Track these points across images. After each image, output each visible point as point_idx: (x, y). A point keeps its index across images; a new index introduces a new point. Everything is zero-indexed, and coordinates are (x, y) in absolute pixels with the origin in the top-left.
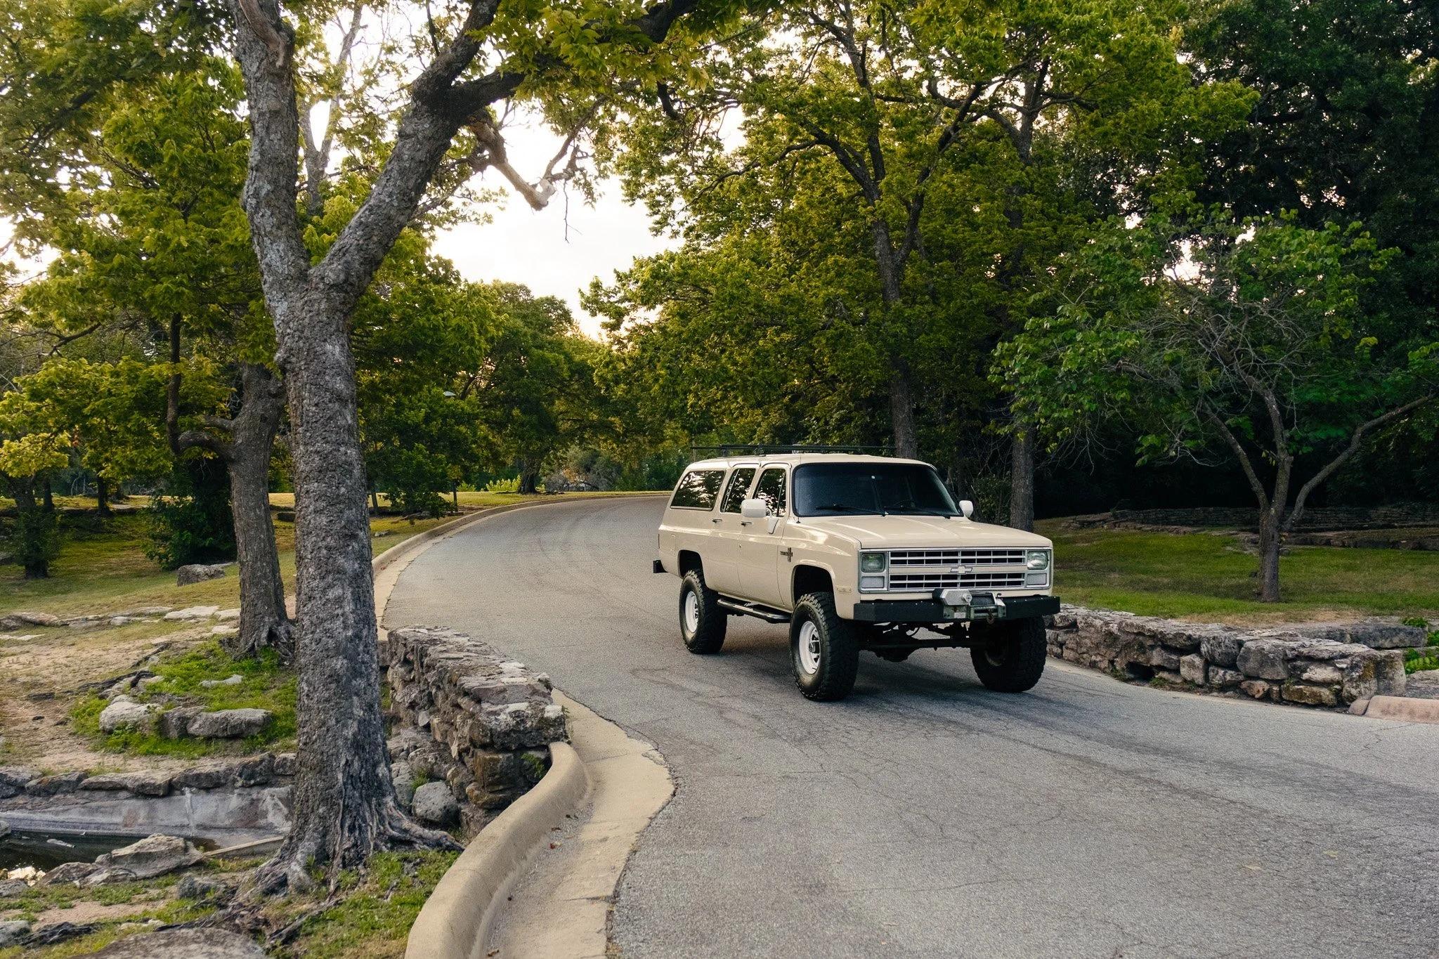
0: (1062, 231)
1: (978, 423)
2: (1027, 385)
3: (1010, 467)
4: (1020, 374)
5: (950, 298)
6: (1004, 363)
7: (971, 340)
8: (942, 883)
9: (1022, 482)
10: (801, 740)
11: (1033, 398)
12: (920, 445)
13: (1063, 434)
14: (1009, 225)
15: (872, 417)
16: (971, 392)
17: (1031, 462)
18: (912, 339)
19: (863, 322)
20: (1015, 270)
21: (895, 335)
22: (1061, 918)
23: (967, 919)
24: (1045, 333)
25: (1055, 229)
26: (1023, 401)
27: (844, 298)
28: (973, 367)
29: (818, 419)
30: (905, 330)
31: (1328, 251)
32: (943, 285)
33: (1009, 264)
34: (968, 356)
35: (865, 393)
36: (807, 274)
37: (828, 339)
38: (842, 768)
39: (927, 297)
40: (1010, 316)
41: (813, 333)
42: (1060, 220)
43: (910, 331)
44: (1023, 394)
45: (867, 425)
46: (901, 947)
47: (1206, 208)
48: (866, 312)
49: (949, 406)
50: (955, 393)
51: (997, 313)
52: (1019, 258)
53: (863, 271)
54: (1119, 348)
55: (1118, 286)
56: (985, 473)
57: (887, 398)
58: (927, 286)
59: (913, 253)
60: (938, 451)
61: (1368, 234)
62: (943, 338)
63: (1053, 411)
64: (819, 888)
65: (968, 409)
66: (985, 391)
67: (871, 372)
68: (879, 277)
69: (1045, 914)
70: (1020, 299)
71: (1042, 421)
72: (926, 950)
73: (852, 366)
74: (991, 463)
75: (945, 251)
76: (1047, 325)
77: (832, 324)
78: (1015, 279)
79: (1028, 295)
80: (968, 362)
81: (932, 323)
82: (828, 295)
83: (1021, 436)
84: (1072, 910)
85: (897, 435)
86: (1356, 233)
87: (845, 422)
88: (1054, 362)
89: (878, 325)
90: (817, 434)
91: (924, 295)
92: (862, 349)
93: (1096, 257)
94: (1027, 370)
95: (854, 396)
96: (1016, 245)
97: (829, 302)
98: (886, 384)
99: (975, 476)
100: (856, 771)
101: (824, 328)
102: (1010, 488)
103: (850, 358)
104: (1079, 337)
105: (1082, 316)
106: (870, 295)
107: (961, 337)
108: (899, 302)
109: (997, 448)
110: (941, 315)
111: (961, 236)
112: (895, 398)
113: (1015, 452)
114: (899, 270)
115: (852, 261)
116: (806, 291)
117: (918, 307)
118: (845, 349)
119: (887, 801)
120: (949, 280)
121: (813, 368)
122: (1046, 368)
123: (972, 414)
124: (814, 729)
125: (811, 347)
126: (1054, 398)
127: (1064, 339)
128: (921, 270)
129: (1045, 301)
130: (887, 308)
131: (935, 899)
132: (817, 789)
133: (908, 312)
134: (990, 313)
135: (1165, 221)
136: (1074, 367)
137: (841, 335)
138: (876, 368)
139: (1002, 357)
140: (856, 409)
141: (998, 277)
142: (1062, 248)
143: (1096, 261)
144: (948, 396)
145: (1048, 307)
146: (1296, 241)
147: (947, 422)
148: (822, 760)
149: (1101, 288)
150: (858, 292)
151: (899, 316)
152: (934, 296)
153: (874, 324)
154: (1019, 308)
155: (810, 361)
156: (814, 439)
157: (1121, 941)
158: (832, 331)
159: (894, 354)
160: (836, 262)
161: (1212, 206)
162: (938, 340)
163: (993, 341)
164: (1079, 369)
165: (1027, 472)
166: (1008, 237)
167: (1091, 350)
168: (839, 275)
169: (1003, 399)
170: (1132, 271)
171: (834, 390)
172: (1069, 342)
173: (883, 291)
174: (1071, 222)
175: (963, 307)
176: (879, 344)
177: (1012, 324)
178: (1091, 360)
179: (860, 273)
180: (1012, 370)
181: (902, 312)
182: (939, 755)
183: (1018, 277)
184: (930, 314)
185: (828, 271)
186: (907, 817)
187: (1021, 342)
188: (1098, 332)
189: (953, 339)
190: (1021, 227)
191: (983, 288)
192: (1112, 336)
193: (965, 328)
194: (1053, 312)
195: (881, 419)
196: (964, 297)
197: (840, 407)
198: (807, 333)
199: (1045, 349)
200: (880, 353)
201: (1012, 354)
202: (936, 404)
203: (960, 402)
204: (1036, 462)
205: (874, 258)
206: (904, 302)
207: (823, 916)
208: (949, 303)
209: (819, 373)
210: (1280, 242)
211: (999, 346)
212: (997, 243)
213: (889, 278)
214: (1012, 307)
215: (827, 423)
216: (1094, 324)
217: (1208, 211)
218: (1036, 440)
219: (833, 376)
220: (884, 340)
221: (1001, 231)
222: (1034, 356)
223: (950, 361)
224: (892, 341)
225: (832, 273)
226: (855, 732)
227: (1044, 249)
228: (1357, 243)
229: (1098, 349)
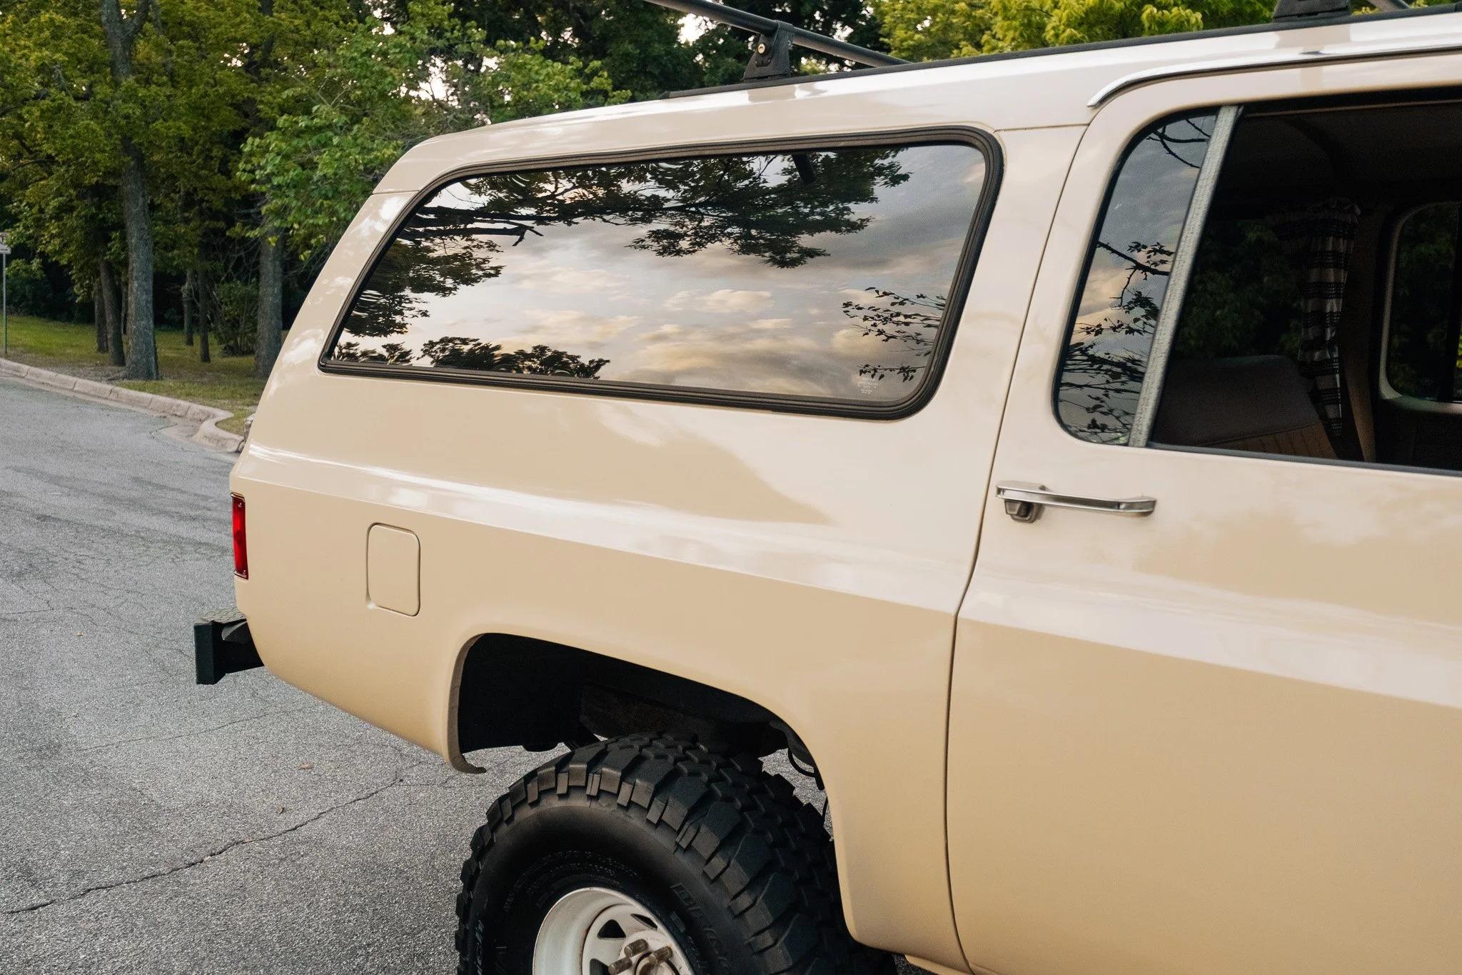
0: (317, 27)
1: (222, 224)
2: (279, 186)
3: (257, 274)
4: (273, 174)
5: (191, 83)
6: (254, 160)
7: (214, 133)
8: (202, 726)
9: (270, 290)
10: (20, 574)
11: (286, 200)
12: (156, 244)
13: (318, 242)
14: (260, 9)
15: (99, 208)
16: (214, 190)
17: (279, 270)
18: (148, 124)
19: (85, 98)
20: (265, 63)
21: (127, 117)
22: (336, 747)
23: (234, 763)
24: (299, 134)
25: (308, 24)
26: (276, 203)
27: (63, 66)
28: (216, 164)
29: (31, 206)
30: (138, 112)
31: (572, 85)
32: (182, 67)
33: (258, 56)
34: (210, 150)
35: (91, 179)
36: (13, 29)
37: (43, 111)
38: (74, 604)
39: (165, 78)
40: (259, 111)
41: (25, 101)
42: (315, 14)
43: (145, 114)
44: (275, 196)
45: (93, 217)
46: (159, 807)
47: (463, 25)
48: (90, 87)
49: (189, 202)
50: (195, 190)
51: (245, 108)
52: (269, 48)
53: (85, 36)
54: (377, 158)
55: (375, 93)
56: (228, 279)
57: (116, 188)
58: (164, 65)
59: (148, 26)
60: (176, 252)
61: (606, 74)
62: (184, 127)
63: (307, 217)
64: (53, 749)
65: (210, 209)
66: (229, 191)
67: (98, 156)
68: (106, 46)
69: (320, 745)
70: (270, 94)
71: (296, 226)
72: (188, 806)
73: (74, 147)
74: (235, 269)
75: (186, 29)
76: (302, 124)
77: (48, 95)
78: (265, 72)
79: (279, 92)
80: (212, 158)
81: (171, 108)
82: (41, 58)
83: (272, 240)
84: (347, 737)
85: (130, 231)
86: (595, 73)
87: (66, 211)
88: (309, 165)
89: (108, 103)
90: (30, 222)
91: (161, 75)
92: (87, 127)
93: (353, 59)
94: (281, 171)
95: (76, 184)
96: (266, 35)
97: (42, 69)
98: (114, 173)
99: (218, 282)
100: (93, 606)
101: (36, 97)
102: (257, 296)
103: (71, 136)
104: (336, 140)
105: (339, 119)
106: (93, 67)
107: (205, 128)
108: (131, 79)
109: (242, 253)
110: (181, 101)
111: (204, 14)
112: (128, 188)
113: (262, 258)
114: (129, 42)
115: (72, 22)
116: (13, 51)
117: (154, 88)
118: (65, 125)
119: (132, 638)
120: (191, 62)
121: (23, 145)
122: (299, 170)
123: (215, 215)
124: (35, 561)
125: (20, 117)
126: (308, 201)
127: (319, 141)
128: (158, 46)
129: (297, 100)
130: (116, 84)
131: (196, 745)
132: (43, 631)
133: (142, 92)
134: (236, 106)
135: (423, 32)
136: (330, 171)
137: (60, 108)
138: (104, 151)
139: (251, 154)
140: (78, 197)
141: (246, 67)
142: (315, 45)
143: (353, 63)
144: (188, 194)
145: (302, 106)
146: (544, 72)
147: (187, 221)
148: (48, 597)
149: (359, 92)
150: (80, 62)
151: (130, 96)
152: (173, 79)
153: (102, 100)
154: (269, 104)
155: (18, 136)
156: (27, 228)
157: (400, 764)
158: (47, 101)
159: (126, 140)
160: (52, 20)
161: (468, 24)
162: (179, 128)
163: (239, 136)
164: (335, 174)
165: (275, 280)
166: (257, 24)
167: (348, 156)
168: (55, 37)
169: (251, 200)
170: (390, 79)
171: (50, 174)
172: (324, 146)
173: (112, 65)
174: (326, 19)
175: (206, 95)
176: (107, 124)
177: (261, 120)
178: (348, 166)
179: (82, 39)
180: (263, 168)
181: (135, 90)
182: (190, 581)
183: (268, 70)
184: (168, 97)
185: (41, 30)
186: (157, 654)
187: (273, 139)
188: (355, 138)
189: (194, 129)
190: (272, 16)
191: (229, 77)
192: (368, 144)
193: (209, 119)
194: (307, 112)
195: (110, 211)
196: (207, 83)
197: (59, 193)
198: (15, 100)
199: (297, 150)
200: (110, 135)
201: (265, 150)
202: (172, 200)
203: (202, 200)
204: (285, 271)
205: (99, 23)
206: (137, 81)
207: (57, 782)
208: (190, 88)
209: (31, 152)
210: (530, 70)
211: (250, 140)
212: (246, 28)
213: (119, 51)
214: (261, 102)
215: (41, 211)
216: (351, 130)
217: (464, 28)
218: (285, 247)
219: (49, 157)
220: (114, 121)
221: (252, 15)
222: (287, 157)
223: (190, 154)
224: (123, 122)
225: (47, 33)
226: (89, 562)
227: (297, 43)
228: (595, 83)
229: (355, 156)
